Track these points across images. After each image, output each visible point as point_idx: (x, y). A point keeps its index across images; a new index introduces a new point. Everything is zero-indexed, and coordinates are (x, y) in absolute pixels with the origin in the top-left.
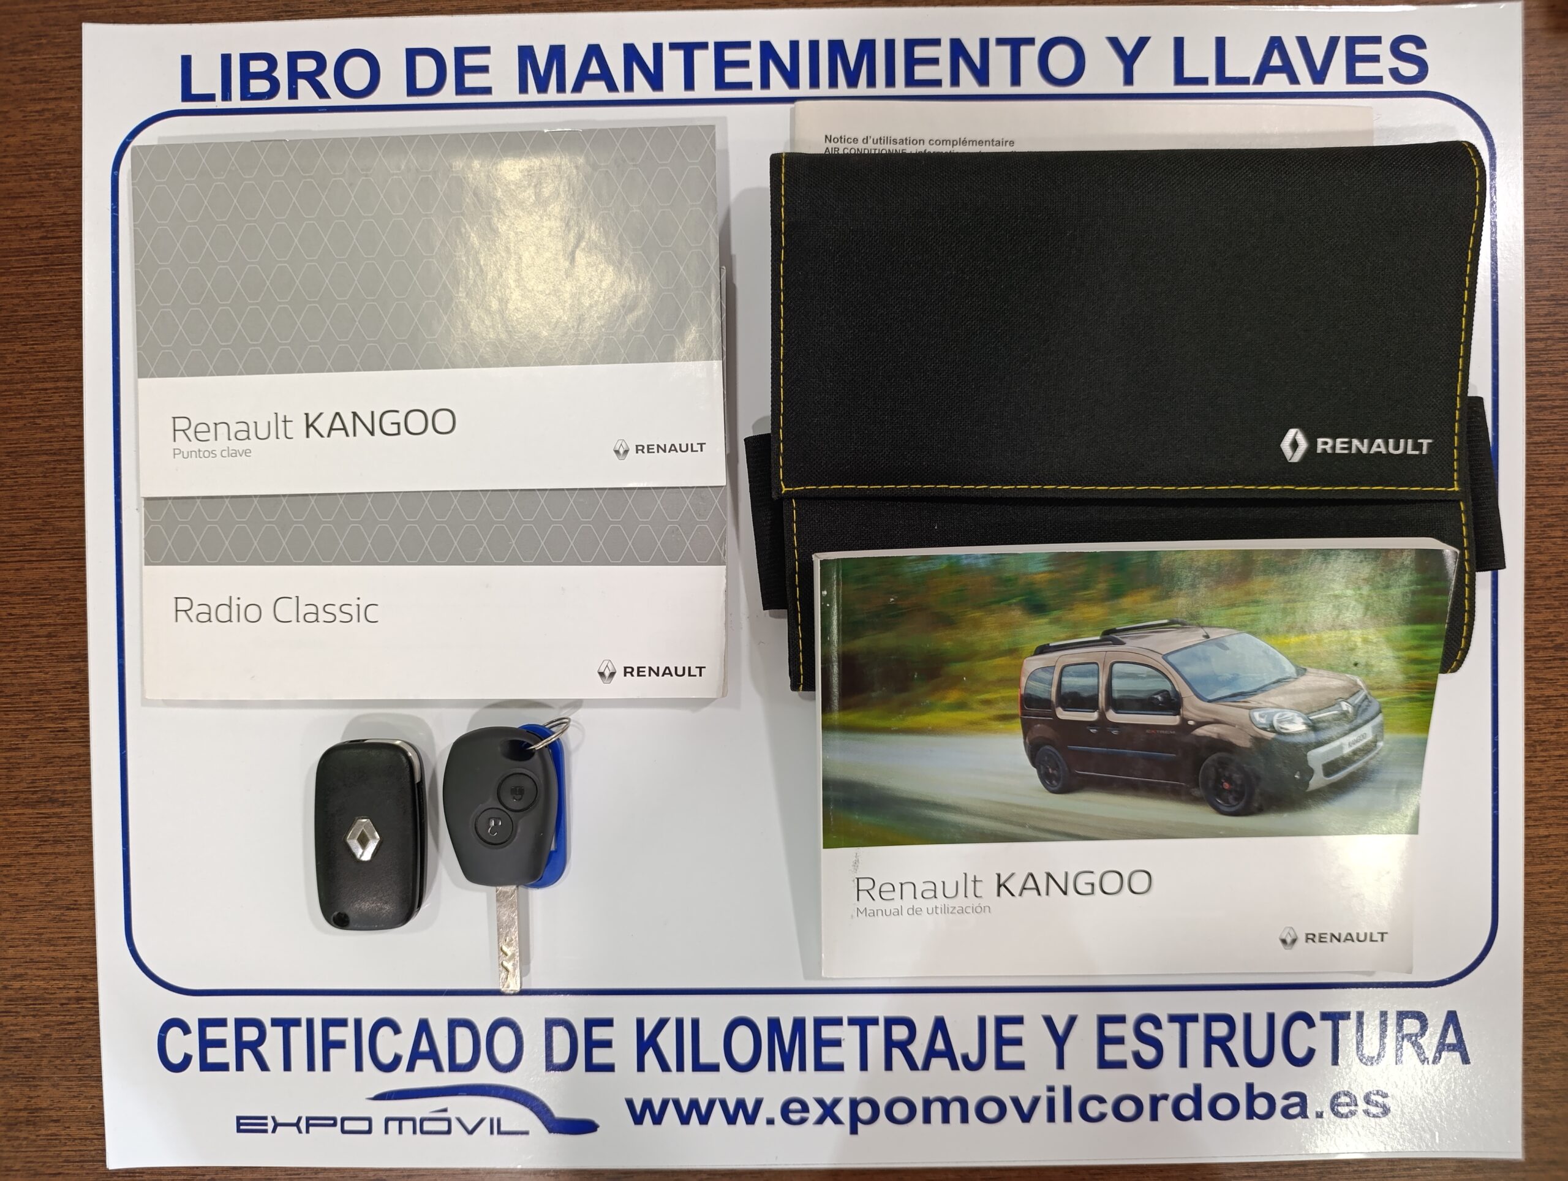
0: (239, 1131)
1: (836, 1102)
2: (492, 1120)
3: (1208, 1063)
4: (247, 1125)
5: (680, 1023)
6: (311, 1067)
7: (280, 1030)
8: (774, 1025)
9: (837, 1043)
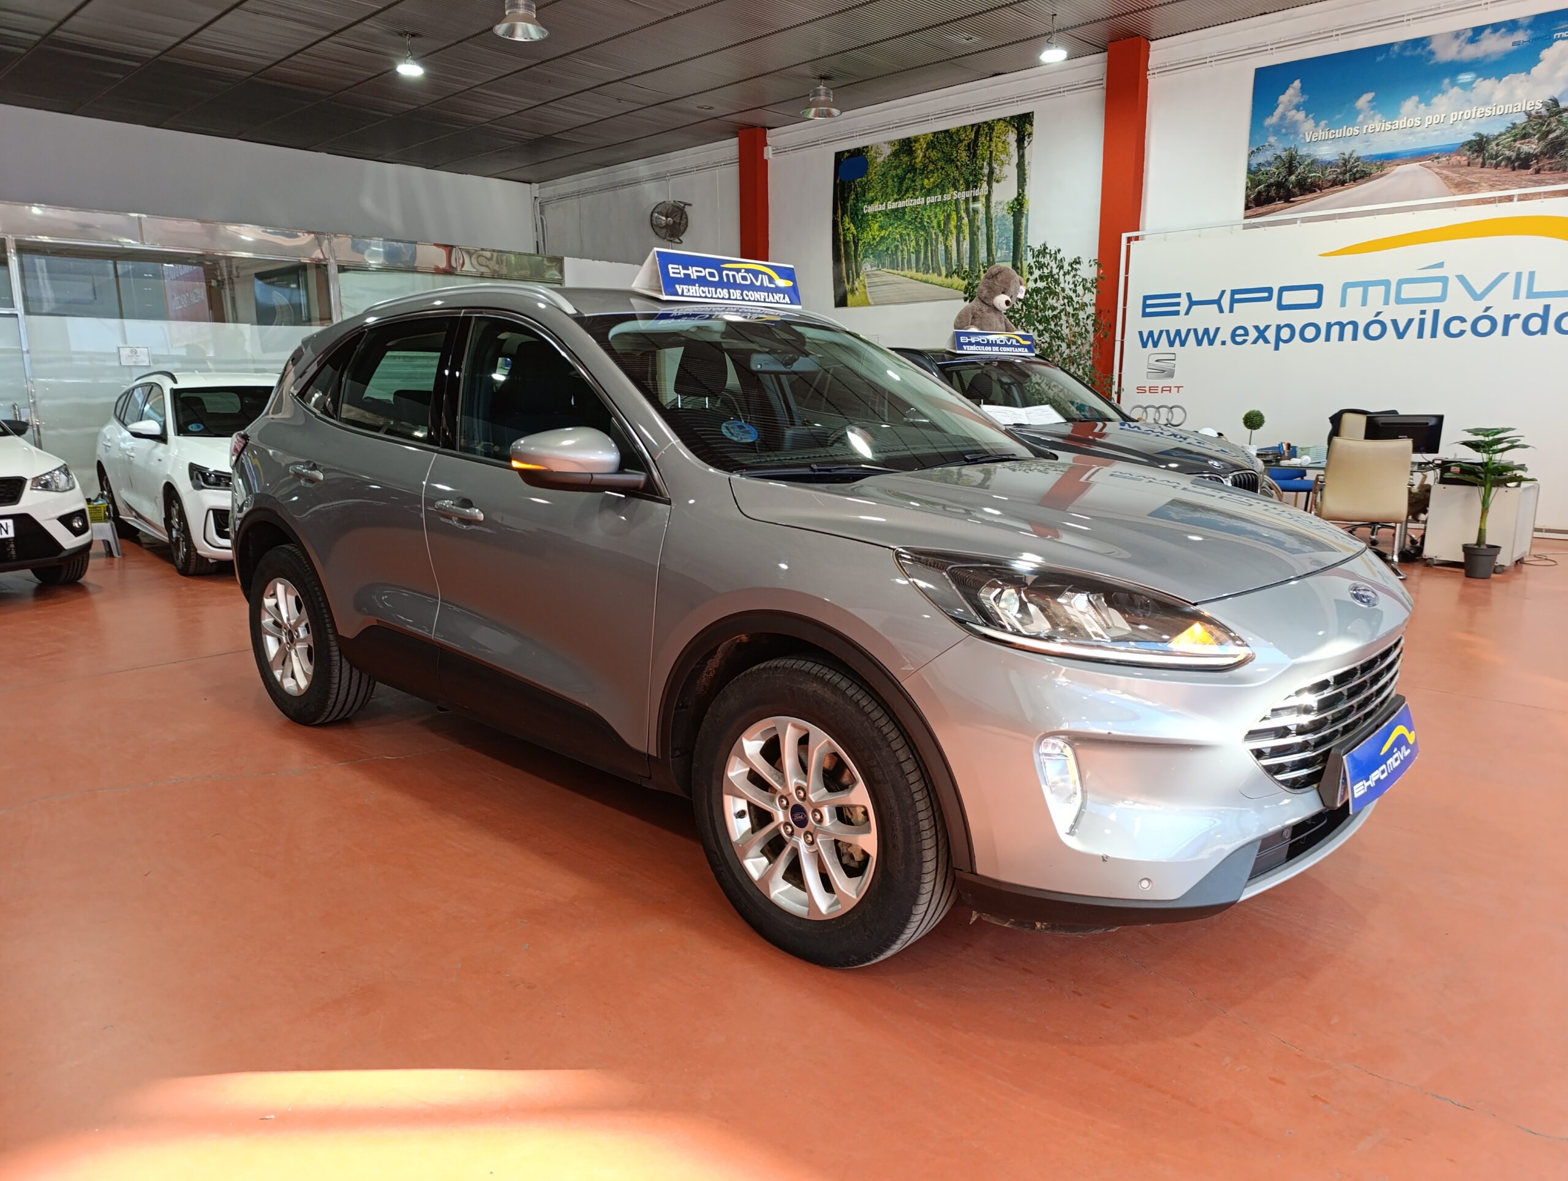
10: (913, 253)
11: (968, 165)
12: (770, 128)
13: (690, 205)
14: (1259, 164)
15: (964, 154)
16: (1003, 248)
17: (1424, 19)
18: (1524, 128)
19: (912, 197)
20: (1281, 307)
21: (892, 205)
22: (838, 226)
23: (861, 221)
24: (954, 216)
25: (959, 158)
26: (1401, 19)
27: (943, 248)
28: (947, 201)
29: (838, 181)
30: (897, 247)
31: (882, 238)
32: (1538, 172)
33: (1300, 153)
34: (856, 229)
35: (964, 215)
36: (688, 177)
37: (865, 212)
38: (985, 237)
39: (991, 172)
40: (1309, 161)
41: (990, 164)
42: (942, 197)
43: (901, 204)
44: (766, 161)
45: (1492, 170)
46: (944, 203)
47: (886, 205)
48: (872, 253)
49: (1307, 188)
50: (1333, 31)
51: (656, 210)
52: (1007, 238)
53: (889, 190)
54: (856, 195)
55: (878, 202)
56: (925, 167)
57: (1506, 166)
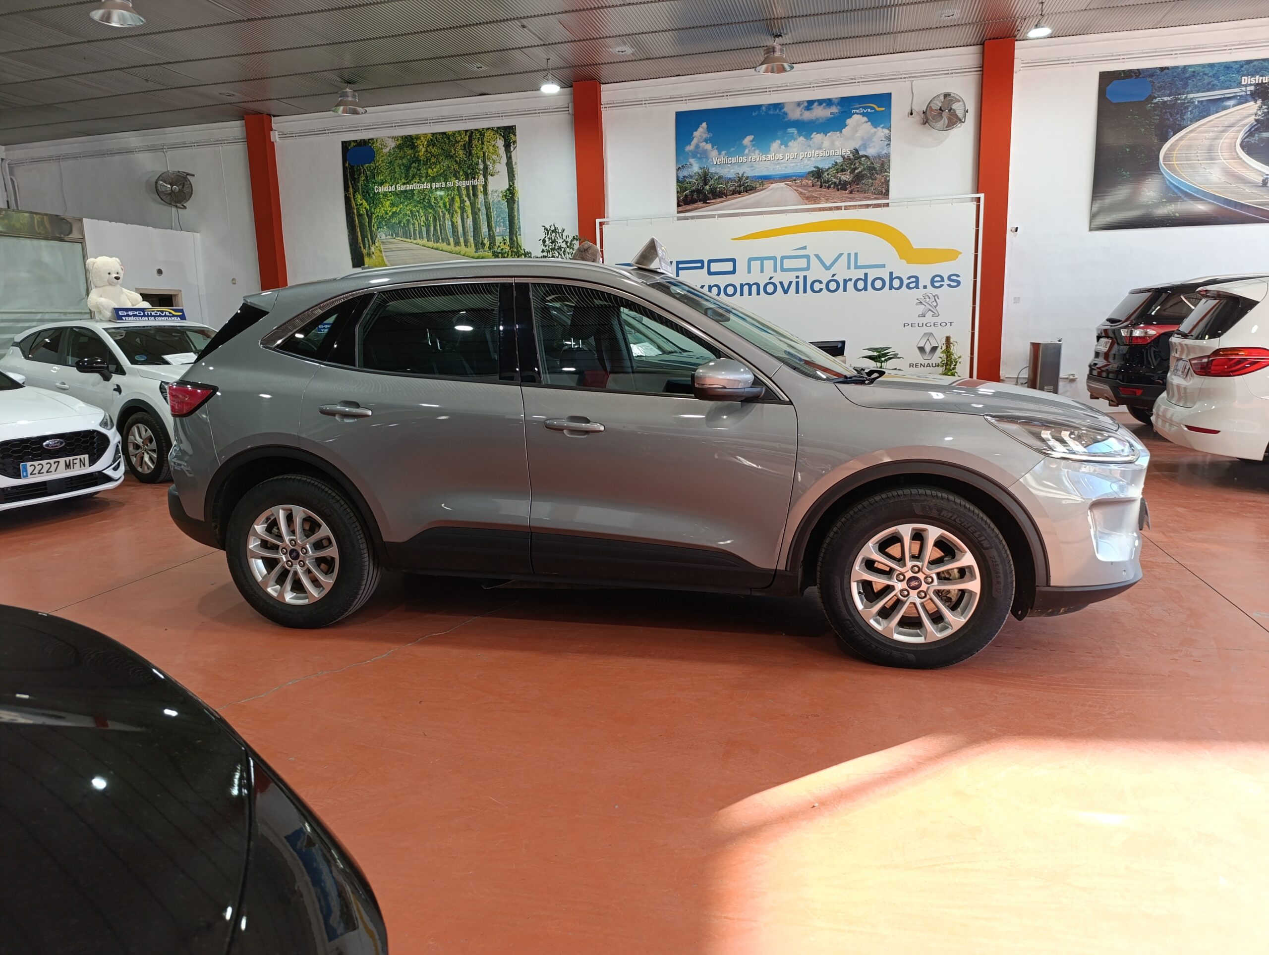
10: (423, 226)
11: (465, 161)
12: (274, 116)
13: (194, 175)
14: (684, 177)
15: (461, 152)
16: (501, 226)
17: (779, 92)
18: (842, 165)
19: (418, 183)
20: (710, 273)
21: (401, 188)
22: (351, 201)
23: (373, 199)
24: (457, 199)
25: (457, 154)
26: (765, 90)
27: (450, 223)
28: (450, 188)
29: (347, 165)
30: (408, 221)
31: (394, 213)
32: (851, 192)
33: (711, 171)
34: (369, 205)
35: (466, 199)
36: (188, 151)
37: (376, 191)
38: (485, 217)
39: (486, 168)
40: (717, 177)
41: (484, 162)
42: (446, 184)
43: (409, 187)
44: (273, 143)
45: (826, 190)
46: (448, 189)
47: (395, 187)
48: (385, 225)
49: (718, 194)
50: (724, 93)
51: (160, 178)
52: (503, 218)
53: (397, 175)
54: (366, 177)
55: (387, 184)
56: (428, 160)
57: (834, 188)
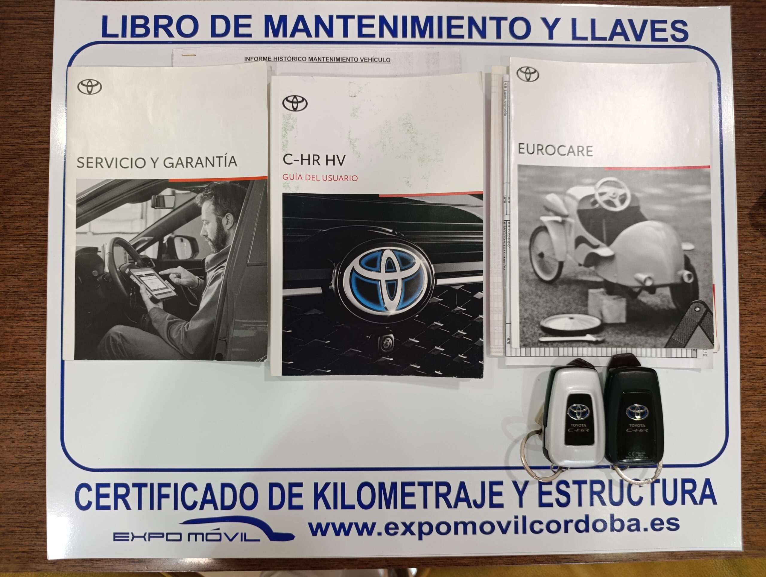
0: (115, 540)
1: (412, 524)
2: (242, 534)
3: (592, 504)
4: (119, 537)
5: (335, 485)
6: (152, 508)
7: (137, 489)
8: (382, 485)
9: (412, 495)
